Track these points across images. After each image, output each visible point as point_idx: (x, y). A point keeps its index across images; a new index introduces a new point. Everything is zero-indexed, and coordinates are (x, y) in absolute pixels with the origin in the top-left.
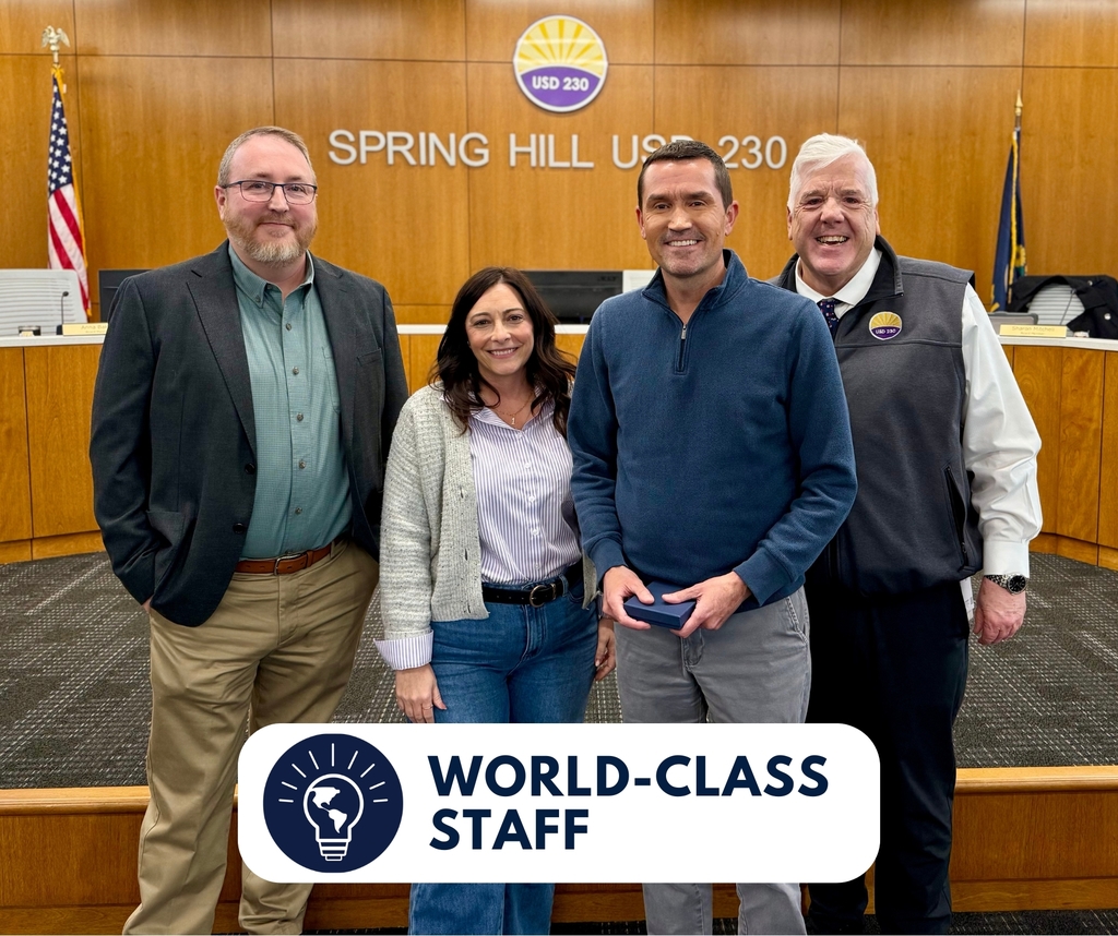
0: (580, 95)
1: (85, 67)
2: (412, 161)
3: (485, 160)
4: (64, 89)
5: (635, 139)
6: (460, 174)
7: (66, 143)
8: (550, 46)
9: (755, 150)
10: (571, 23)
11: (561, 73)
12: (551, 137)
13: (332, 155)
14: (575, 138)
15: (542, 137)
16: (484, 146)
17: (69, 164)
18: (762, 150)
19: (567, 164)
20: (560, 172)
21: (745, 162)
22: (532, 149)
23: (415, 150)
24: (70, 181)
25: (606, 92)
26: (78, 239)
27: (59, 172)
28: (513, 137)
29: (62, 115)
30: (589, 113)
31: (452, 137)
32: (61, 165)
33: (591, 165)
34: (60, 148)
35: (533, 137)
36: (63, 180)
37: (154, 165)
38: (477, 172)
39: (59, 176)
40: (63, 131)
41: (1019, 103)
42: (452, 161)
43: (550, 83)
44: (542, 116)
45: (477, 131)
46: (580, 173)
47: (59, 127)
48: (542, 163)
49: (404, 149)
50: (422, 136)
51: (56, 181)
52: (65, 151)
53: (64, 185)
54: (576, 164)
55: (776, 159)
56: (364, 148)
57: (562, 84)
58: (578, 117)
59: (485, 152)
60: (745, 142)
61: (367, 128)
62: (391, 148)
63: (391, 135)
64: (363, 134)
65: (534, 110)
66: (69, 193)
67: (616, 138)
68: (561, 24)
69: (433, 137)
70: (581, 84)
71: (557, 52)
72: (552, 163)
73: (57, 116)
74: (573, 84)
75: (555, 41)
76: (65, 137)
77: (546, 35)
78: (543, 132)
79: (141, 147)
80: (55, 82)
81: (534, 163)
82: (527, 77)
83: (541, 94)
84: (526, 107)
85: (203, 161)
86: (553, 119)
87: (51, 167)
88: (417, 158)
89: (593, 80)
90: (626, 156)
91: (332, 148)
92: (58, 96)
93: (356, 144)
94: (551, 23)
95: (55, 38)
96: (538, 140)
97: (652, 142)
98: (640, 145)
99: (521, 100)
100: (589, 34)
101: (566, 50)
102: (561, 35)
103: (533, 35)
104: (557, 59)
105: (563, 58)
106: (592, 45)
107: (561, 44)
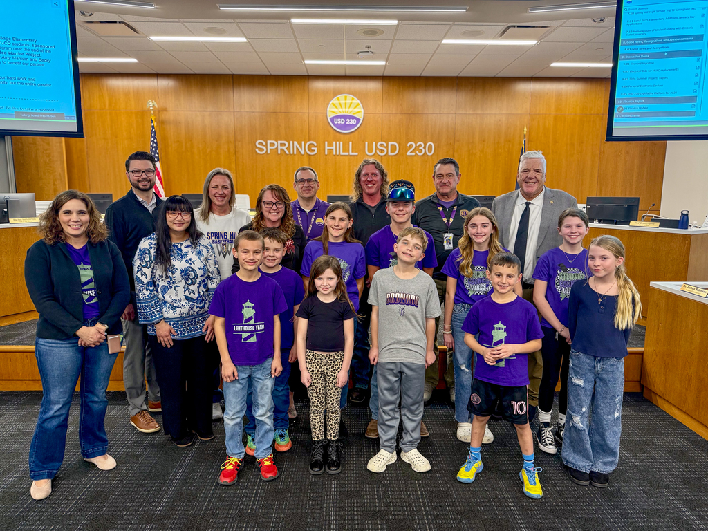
0: (353, 126)
1: (164, 116)
2: (287, 153)
3: (316, 152)
4: (155, 124)
5: (374, 143)
6: (305, 156)
7: (157, 145)
8: (340, 104)
9: (421, 148)
10: (350, 97)
11: (345, 117)
12: (341, 143)
13: (257, 150)
14: (351, 143)
15: (338, 143)
16: (315, 147)
17: (158, 153)
18: (425, 148)
19: (347, 154)
20: (345, 157)
21: (417, 153)
22: (334, 148)
23: (288, 148)
24: (158, 160)
25: (363, 125)
26: (161, 183)
28: (326, 143)
30: (356, 133)
31: (303, 143)
33: (357, 154)
35: (334, 143)
37: (189, 154)
38: (312, 157)
40: (155, 141)
41: (525, 129)
42: (303, 152)
43: (341, 121)
44: (338, 134)
45: (313, 140)
46: (352, 157)
47: (154, 139)
48: (338, 153)
49: (284, 148)
50: (291, 142)
54: (351, 154)
55: (430, 151)
56: (269, 147)
57: (346, 122)
58: (352, 135)
59: (316, 149)
60: (418, 145)
61: (270, 140)
62: (280, 148)
63: (279, 142)
64: (269, 142)
65: (335, 132)
67: (366, 143)
68: (346, 97)
69: (295, 143)
70: (353, 122)
71: (343, 106)
72: (342, 153)
73: (153, 135)
74: (350, 121)
75: (343, 102)
76: (156, 143)
78: (338, 141)
79: (184, 147)
80: (152, 122)
81: (334, 153)
82: (332, 119)
83: (338, 126)
84: (332, 131)
86: (342, 135)
88: (289, 152)
89: (358, 120)
90: (371, 150)
91: (257, 147)
92: (153, 127)
93: (266, 146)
94: (342, 96)
95: (151, 104)
96: (336, 144)
97: (381, 145)
98: (376, 146)
99: (330, 128)
100: (356, 101)
101: (348, 106)
102: (346, 99)
103: (335, 101)
104: (344, 110)
105: (347, 110)
106: (358, 104)
107: (346, 103)
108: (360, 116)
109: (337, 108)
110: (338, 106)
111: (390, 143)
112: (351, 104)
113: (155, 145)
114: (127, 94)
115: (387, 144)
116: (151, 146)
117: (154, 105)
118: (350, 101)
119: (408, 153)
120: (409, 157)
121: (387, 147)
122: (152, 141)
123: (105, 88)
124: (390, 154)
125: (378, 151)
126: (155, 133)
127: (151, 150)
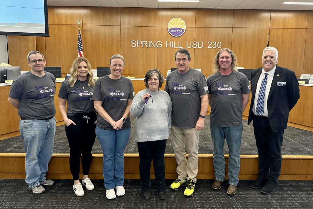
1: (85, 27)
2: (147, 47)
3: (161, 46)
4: (81, 32)
5: (191, 42)
6: (156, 49)
7: (81, 42)
8: (174, 23)
9: (215, 45)
10: (179, 19)
11: (177, 29)
12: (174, 42)
13: (132, 45)
14: (179, 42)
15: (173, 42)
16: (161, 44)
17: (82, 47)
18: (217, 44)
19: (177, 47)
20: (176, 49)
21: (213, 47)
22: (171, 44)
23: (148, 44)
24: (82, 50)
25: (185, 33)
27: (80, 48)
28: (167, 42)
29: (81, 37)
30: (182, 37)
31: (155, 42)
32: (80, 47)
34: (80, 43)
35: (171, 42)
36: (81, 50)
37: (97, 47)
38: (160, 49)
39: (80, 49)
41: (269, 36)
42: (155, 47)
43: (175, 31)
44: (173, 38)
45: (160, 41)
47: (80, 39)
49: (145, 44)
50: (149, 41)
51: (79, 50)
52: (81, 44)
53: (81, 51)
54: (179, 47)
55: (219, 46)
56: (138, 44)
57: (177, 31)
58: (180, 38)
59: (161, 45)
60: (213, 43)
61: (139, 40)
62: (143, 44)
63: (143, 41)
64: (138, 41)
65: (171, 36)
66: (82, 52)
67: (187, 42)
68: (177, 19)
69: (151, 42)
70: (181, 31)
71: (176, 24)
72: (174, 47)
73: (79, 37)
74: (179, 31)
75: (176, 22)
76: (81, 41)
77: (174, 21)
78: (173, 41)
79: (95, 43)
80: (79, 30)
81: (171, 47)
82: (170, 30)
83: (173, 33)
84: (169, 36)
85: (107, 46)
86: (175, 38)
87: (78, 47)
88: (148, 46)
89: (183, 30)
90: (189, 46)
92: (80, 33)
93: (136, 43)
94: (175, 19)
95: (79, 22)
96: (172, 42)
97: (194, 43)
98: (192, 43)
99: (169, 34)
100: (182, 21)
101: (178, 24)
102: (177, 21)
103: (171, 21)
104: (176, 26)
105: (177, 26)
106: (183, 23)
107: (177, 23)
108: (184, 28)
109: (173, 25)
110: (174, 24)
111: (199, 42)
112: (179, 23)
113: (80, 42)
114: (66, 16)
115: (198, 43)
116: (79, 43)
117: (80, 22)
118: (179, 22)
119: (208, 47)
120: (209, 49)
121: (197, 44)
122: (79, 40)
123: (55, 14)
124: (199, 47)
125: (193, 46)
126: (80, 36)
127: (78, 45)
